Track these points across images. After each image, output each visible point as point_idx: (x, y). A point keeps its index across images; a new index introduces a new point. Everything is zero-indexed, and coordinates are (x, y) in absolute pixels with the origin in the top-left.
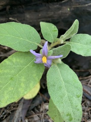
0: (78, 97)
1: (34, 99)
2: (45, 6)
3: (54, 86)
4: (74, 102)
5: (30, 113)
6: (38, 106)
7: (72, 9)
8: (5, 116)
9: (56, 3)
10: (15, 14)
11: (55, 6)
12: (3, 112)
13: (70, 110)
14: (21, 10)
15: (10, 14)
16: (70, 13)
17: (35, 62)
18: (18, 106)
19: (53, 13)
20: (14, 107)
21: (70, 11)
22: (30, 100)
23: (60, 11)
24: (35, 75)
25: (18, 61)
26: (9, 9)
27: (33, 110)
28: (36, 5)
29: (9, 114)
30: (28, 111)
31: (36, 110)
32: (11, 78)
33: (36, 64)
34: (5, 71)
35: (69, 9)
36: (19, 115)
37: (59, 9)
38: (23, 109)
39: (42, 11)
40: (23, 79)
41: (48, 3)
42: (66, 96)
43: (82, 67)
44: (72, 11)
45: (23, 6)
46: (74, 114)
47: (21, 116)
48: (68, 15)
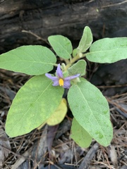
0: (105, 113)
1: (61, 125)
2: (68, 8)
3: (77, 106)
4: (102, 119)
5: (56, 142)
6: (66, 133)
7: (102, 10)
8: (26, 148)
9: (81, 4)
10: (31, 20)
11: (80, 8)
12: (24, 142)
13: (99, 128)
14: (38, 15)
15: (25, 20)
16: (99, 15)
17: (54, 85)
18: (41, 135)
19: (77, 16)
20: (36, 136)
21: (100, 12)
22: (56, 126)
23: (87, 14)
24: (55, 98)
25: (35, 86)
26: (23, 15)
27: (61, 138)
28: (57, 7)
29: (31, 145)
30: (54, 140)
31: (64, 138)
32: (31, 105)
33: (55, 87)
34: (24, 99)
35: (98, 10)
36: (44, 145)
37: (86, 11)
38: (47, 138)
39: (64, 14)
40: (43, 104)
41: (71, 4)
42: (92, 114)
43: (118, 81)
44: (102, 13)
45: (41, 10)
46: (104, 131)
47: (46, 146)
48: (96, 17)
